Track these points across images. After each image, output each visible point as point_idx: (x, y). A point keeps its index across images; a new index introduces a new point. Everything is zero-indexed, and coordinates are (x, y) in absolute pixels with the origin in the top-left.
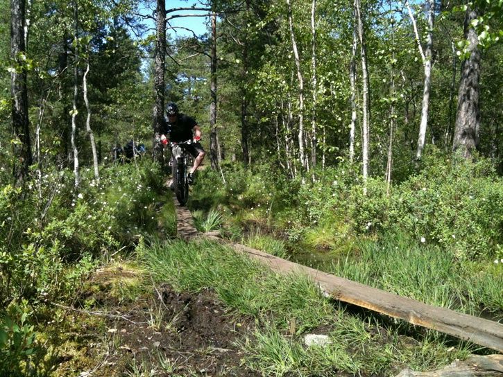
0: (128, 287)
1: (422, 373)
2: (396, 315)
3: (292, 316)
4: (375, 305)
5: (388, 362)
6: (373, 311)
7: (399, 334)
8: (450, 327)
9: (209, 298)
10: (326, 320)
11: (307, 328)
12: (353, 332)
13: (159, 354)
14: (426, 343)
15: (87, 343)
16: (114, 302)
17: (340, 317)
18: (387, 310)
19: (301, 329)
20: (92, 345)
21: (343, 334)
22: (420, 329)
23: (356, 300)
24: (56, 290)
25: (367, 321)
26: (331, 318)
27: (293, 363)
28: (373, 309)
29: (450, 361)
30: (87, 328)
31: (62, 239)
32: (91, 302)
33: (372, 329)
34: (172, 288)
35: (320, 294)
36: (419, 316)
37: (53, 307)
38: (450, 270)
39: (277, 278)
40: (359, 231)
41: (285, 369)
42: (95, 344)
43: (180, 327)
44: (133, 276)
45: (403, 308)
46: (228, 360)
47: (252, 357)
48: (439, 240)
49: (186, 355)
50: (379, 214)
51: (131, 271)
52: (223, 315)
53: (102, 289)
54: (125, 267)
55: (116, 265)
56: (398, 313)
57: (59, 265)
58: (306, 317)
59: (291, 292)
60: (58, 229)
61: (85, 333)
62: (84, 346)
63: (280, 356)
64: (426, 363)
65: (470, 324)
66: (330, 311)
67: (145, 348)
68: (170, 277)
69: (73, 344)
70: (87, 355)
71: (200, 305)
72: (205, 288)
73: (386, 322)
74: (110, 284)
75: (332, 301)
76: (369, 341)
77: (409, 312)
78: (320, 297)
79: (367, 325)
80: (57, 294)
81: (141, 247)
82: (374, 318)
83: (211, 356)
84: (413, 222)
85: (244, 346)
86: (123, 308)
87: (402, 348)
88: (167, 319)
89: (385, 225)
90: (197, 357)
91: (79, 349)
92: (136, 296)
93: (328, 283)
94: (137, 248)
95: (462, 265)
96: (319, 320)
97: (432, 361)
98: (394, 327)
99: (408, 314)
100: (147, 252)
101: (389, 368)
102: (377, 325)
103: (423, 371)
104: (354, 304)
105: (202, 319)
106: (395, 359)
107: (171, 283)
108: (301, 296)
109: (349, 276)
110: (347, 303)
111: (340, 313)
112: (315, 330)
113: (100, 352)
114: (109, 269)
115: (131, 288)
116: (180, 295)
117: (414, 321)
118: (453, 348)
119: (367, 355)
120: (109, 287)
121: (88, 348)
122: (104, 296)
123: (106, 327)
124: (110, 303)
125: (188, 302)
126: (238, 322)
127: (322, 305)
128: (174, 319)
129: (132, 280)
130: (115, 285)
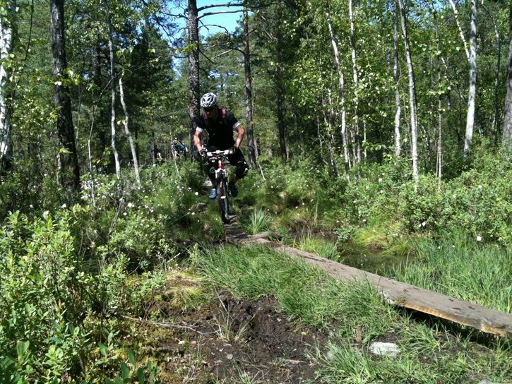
0: (189, 296)
2: (466, 322)
3: (357, 324)
4: (444, 312)
6: (441, 319)
9: (269, 305)
10: (392, 327)
11: (373, 337)
12: (422, 340)
14: (500, 351)
16: (178, 312)
17: (406, 325)
18: (456, 317)
19: (367, 337)
20: (168, 359)
21: (412, 342)
22: (491, 336)
23: (423, 307)
26: (397, 325)
28: (441, 316)
30: (160, 341)
32: (157, 313)
33: (441, 337)
34: (231, 295)
35: (384, 301)
36: (490, 323)
39: (338, 284)
42: (171, 358)
43: (247, 337)
44: (192, 284)
45: (473, 316)
47: (326, 370)
48: (498, 238)
49: (261, 368)
51: (190, 279)
52: (287, 324)
53: (164, 298)
54: (183, 275)
55: (174, 273)
56: (468, 320)
58: (372, 325)
62: (162, 361)
63: (355, 369)
66: (395, 318)
68: (227, 283)
71: (261, 313)
72: (264, 295)
73: (453, 328)
74: (172, 293)
75: (397, 308)
76: (440, 349)
77: (480, 320)
78: (384, 304)
79: (435, 333)
80: (124, 306)
81: (196, 254)
82: (442, 326)
83: (285, 368)
84: (470, 220)
85: (315, 356)
86: (187, 318)
89: (440, 223)
90: (273, 370)
92: (199, 305)
93: (390, 289)
94: (192, 255)
96: (385, 328)
97: (508, 371)
99: (478, 322)
100: (203, 259)
102: (446, 332)
104: (421, 310)
105: (266, 328)
106: (470, 368)
107: (229, 290)
108: (365, 303)
109: (411, 280)
110: (412, 310)
111: (407, 320)
112: (382, 338)
115: (192, 297)
116: (240, 303)
117: (486, 329)
119: (440, 365)
120: (171, 296)
121: (166, 363)
122: (168, 306)
123: (176, 339)
124: (175, 313)
125: (249, 310)
126: (302, 331)
127: (386, 312)
128: (242, 330)
129: (192, 288)
130: (176, 294)
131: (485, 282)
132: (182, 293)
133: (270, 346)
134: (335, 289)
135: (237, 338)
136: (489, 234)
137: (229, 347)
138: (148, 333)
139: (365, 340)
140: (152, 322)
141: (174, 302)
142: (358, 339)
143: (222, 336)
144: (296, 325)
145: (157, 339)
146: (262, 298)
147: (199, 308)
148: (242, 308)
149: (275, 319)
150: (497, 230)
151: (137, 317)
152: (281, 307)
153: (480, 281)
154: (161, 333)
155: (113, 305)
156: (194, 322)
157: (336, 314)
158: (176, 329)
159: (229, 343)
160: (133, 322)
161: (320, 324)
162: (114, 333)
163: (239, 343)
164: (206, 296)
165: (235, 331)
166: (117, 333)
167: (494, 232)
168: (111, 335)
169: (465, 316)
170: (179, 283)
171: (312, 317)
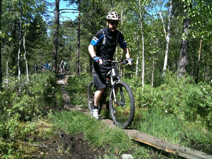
0: (46, 132)
3: (116, 146)
4: (152, 143)
8: (182, 153)
9: (80, 137)
11: (123, 152)
12: (142, 154)
14: (173, 158)
16: (41, 139)
17: (136, 147)
18: (156, 145)
21: (138, 154)
26: (132, 147)
33: (150, 152)
35: (128, 137)
37: (16, 142)
39: (109, 129)
43: (71, 151)
45: (163, 145)
51: (47, 125)
52: (87, 145)
53: (35, 133)
54: (44, 123)
55: (41, 122)
56: (161, 147)
58: (122, 147)
59: (116, 136)
61: (32, 155)
65: (190, 152)
66: (132, 144)
68: (63, 127)
71: (77, 140)
73: (155, 149)
75: (133, 140)
76: (149, 157)
79: (148, 150)
80: (17, 136)
81: (51, 114)
82: (151, 148)
86: (45, 142)
96: (128, 148)
99: (165, 147)
104: (142, 142)
107: (64, 130)
112: (126, 152)
114: (38, 124)
117: (168, 151)
120: (38, 132)
122: (37, 136)
123: (40, 152)
124: (39, 139)
125: (72, 139)
126: (94, 149)
127: (129, 141)
128: (69, 148)
129: (48, 129)
130: (41, 131)
131: (168, 130)
132: (43, 131)
133: (80, 155)
134: (108, 131)
135: (66, 152)
136: (170, 110)
137: (62, 156)
138: (27, 149)
139: (120, 153)
140: (29, 144)
141: (40, 135)
142: (117, 152)
143: (60, 151)
144: (91, 146)
145: (31, 151)
146: (78, 134)
147: (50, 137)
148: (69, 138)
149: (83, 143)
150: (173, 109)
151: (23, 141)
152: (85, 138)
153: (166, 129)
154: (33, 149)
155: (12, 136)
156: (48, 144)
157: (108, 142)
158: (40, 147)
159: (62, 154)
160: (21, 143)
161: (102, 146)
162: (11, 150)
163: (67, 154)
164: (54, 132)
165: (66, 149)
166: (13, 149)
167: (172, 109)
168: (10, 150)
169: (160, 145)
170: (42, 126)
171: (98, 143)
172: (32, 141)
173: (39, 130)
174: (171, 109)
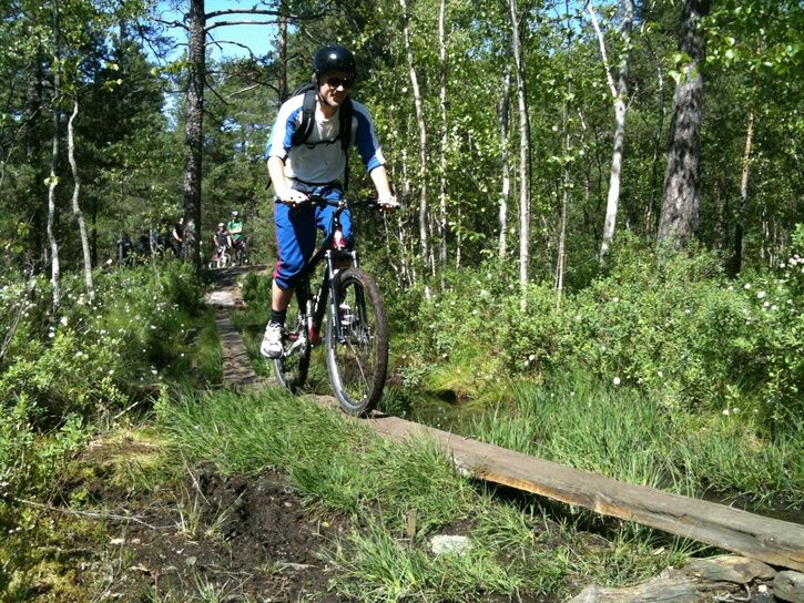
0: (141, 469)
1: (617, 591)
2: (573, 500)
3: (410, 508)
5: (563, 574)
6: (537, 496)
7: (579, 529)
8: (658, 516)
9: (275, 483)
10: (465, 511)
11: (434, 526)
12: (507, 530)
13: (197, 576)
14: (621, 542)
15: (75, 563)
16: (120, 495)
17: (485, 506)
18: (559, 492)
19: (425, 527)
21: (491, 532)
22: (611, 521)
23: (512, 479)
24: (23, 478)
25: (528, 512)
26: (470, 507)
27: (414, 582)
28: (537, 492)
29: (660, 570)
30: (76, 538)
31: (34, 392)
32: (81, 496)
33: (536, 524)
34: (215, 469)
35: (455, 471)
36: (609, 500)
37: (17, 504)
38: (656, 427)
39: (386, 446)
40: (514, 369)
41: (400, 592)
42: (88, 565)
43: (229, 531)
44: (150, 451)
45: (584, 489)
46: (309, 583)
47: (347, 576)
48: (637, 380)
49: (240, 576)
50: (545, 342)
51: (147, 442)
52: (299, 510)
53: (99, 473)
54: (137, 437)
55: (122, 433)
56: (577, 496)
57: (27, 435)
58: (433, 508)
59: (408, 469)
60: (25, 376)
61: (72, 547)
62: (71, 568)
63: (392, 572)
64: (622, 574)
65: (688, 510)
66: (469, 497)
67: (171, 567)
68: (211, 450)
69: (53, 565)
70: (77, 582)
71: (261, 496)
72: (269, 467)
73: (557, 511)
74: (113, 465)
75: (473, 481)
76: (532, 542)
77: (594, 495)
78: (455, 476)
79: (528, 518)
80: (24, 483)
81: (164, 403)
82: (540, 507)
83: (281, 576)
84: (598, 353)
85: (334, 558)
86: (135, 504)
87: (584, 552)
88: (207, 519)
89: (555, 359)
90: (258, 579)
91: (62, 573)
92: (156, 484)
93: (467, 452)
94: (157, 405)
95: (673, 419)
96: (453, 512)
97: (631, 572)
98: (571, 519)
99: (591, 498)
100: (174, 410)
101: (563, 584)
102: (545, 516)
103: (616, 586)
104: (508, 485)
105: (265, 516)
106: (574, 569)
107: (213, 460)
109: (500, 441)
110: (496, 483)
111: (486, 500)
112: (447, 528)
113: (97, 577)
114: (110, 441)
115: (147, 472)
116: (228, 480)
117: (602, 510)
118: (662, 549)
119: (529, 565)
121: (78, 572)
122: (103, 485)
123: (107, 536)
124: (114, 496)
126: (323, 520)
127: (457, 488)
129: (149, 456)
130: (119, 467)
132: (131, 464)
135: (209, 532)
136: (627, 375)
137: (193, 546)
141: (116, 480)
142: (411, 531)
143: (184, 530)
144: (313, 512)
145: (70, 535)
146: (266, 472)
147: (157, 487)
148: (229, 488)
149: (281, 504)
152: (290, 483)
154: (83, 527)
155: (1, 482)
157: (379, 493)
159: (194, 539)
163: (212, 540)
167: (633, 371)
170: (127, 449)
172: (83, 502)
173: (113, 461)
174: (629, 369)
